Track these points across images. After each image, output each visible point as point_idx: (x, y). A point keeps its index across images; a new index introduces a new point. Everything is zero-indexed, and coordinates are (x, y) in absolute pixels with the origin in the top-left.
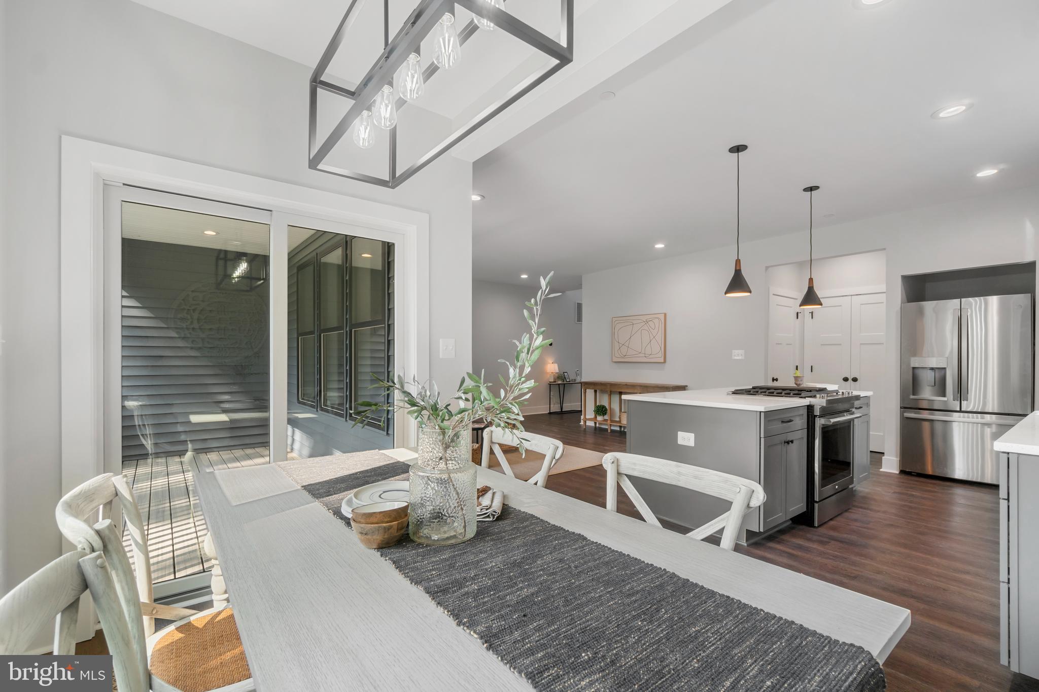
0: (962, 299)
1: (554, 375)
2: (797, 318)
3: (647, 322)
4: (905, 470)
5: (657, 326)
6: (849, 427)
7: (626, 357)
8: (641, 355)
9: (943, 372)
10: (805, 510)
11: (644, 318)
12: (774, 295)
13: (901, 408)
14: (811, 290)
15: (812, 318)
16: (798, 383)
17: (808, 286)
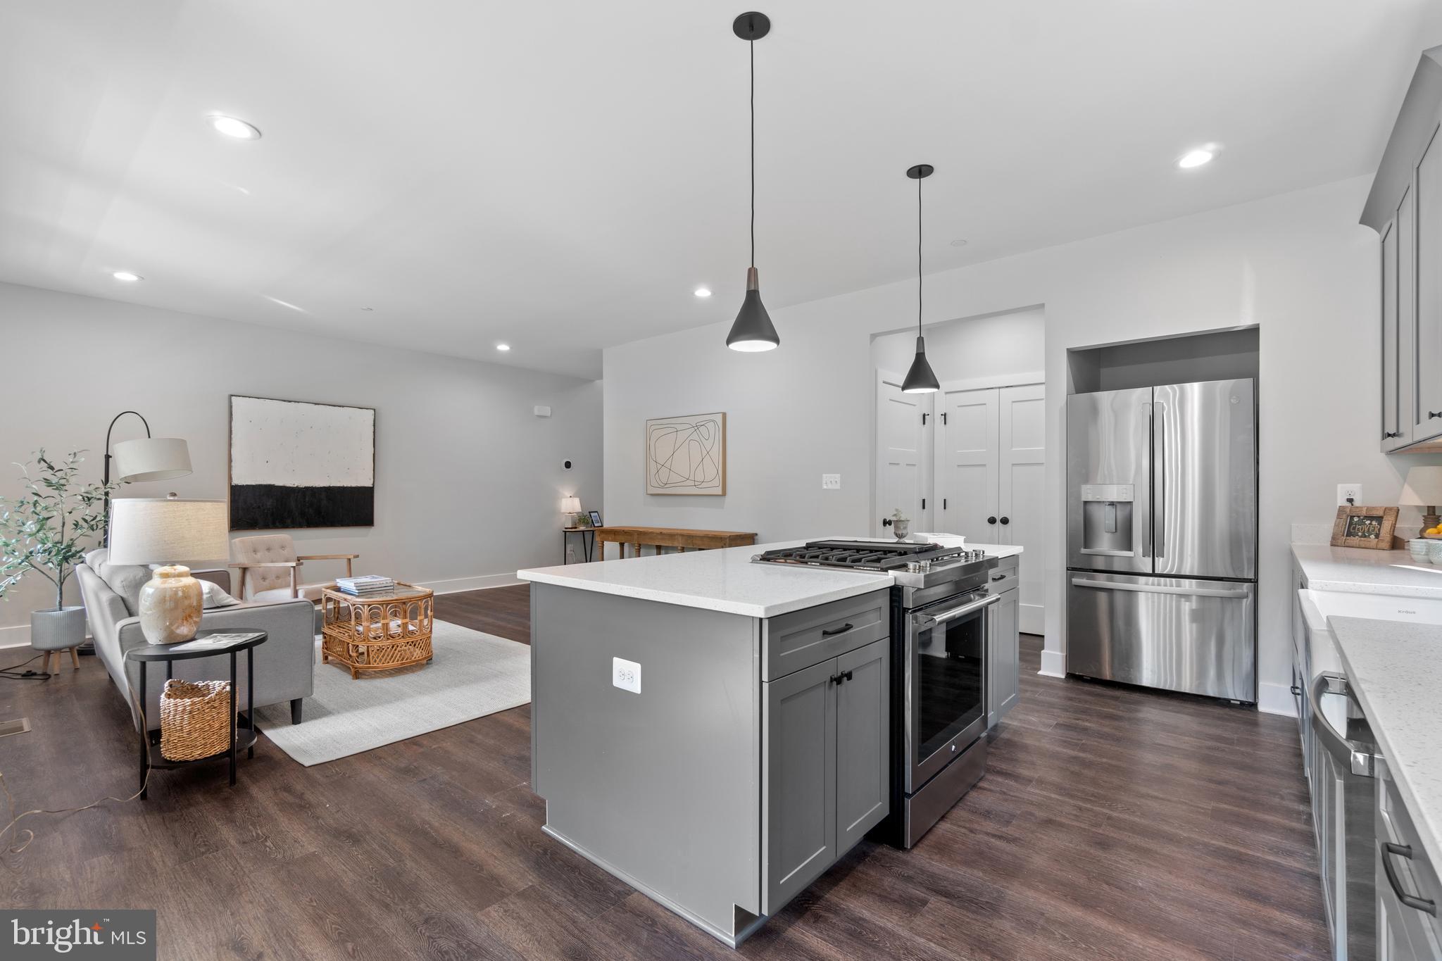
0: (1155, 387)
1: (572, 517)
2: (924, 423)
3: (697, 427)
4: (1073, 672)
5: (712, 433)
6: (979, 619)
7: (667, 486)
8: (689, 483)
9: (1128, 507)
10: (887, 812)
11: (693, 421)
12: (884, 382)
13: (1067, 569)
14: (920, 359)
15: (945, 423)
16: (900, 532)
17: (915, 353)
